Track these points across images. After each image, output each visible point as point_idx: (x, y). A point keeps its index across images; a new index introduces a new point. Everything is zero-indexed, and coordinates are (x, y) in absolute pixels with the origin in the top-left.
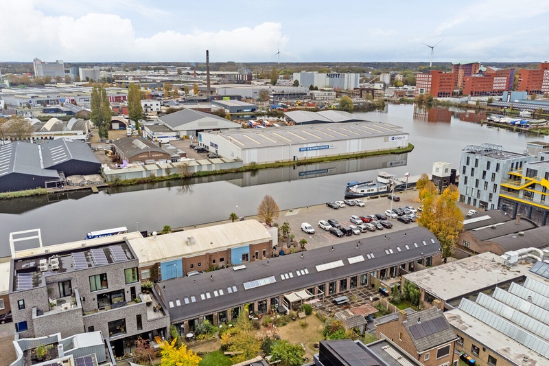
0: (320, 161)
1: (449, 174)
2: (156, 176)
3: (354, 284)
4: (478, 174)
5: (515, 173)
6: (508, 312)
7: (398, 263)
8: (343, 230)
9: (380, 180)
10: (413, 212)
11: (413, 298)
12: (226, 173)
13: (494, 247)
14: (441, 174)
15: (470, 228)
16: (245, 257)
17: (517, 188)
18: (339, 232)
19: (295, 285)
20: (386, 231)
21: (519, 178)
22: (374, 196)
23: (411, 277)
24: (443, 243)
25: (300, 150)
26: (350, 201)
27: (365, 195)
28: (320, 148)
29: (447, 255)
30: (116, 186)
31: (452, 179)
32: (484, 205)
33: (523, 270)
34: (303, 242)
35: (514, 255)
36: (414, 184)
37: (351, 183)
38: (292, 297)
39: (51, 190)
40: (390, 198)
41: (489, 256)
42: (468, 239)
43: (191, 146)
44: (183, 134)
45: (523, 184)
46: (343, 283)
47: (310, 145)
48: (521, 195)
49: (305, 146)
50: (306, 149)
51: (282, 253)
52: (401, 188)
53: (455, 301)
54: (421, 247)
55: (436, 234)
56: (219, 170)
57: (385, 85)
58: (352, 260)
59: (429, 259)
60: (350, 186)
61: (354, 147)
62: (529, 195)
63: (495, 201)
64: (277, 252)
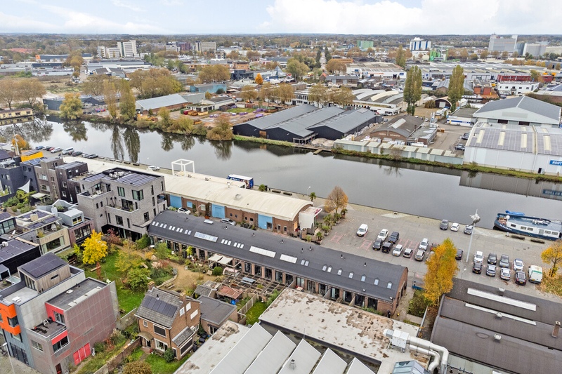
2: (372, 152)
12: (439, 166)
16: (270, 225)
25: (551, 162)
39: (294, 145)
49: (561, 159)
56: (433, 161)
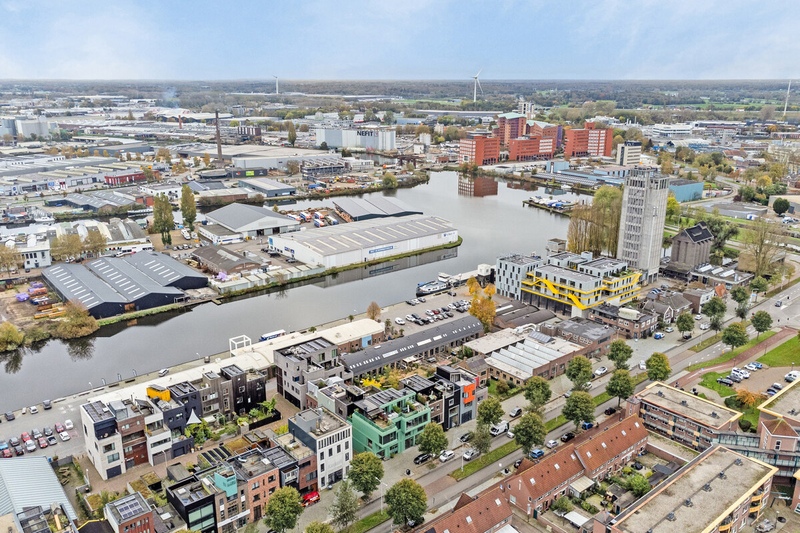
0: (387, 260)
1: (489, 273)
2: (258, 285)
3: (437, 352)
4: (508, 275)
5: (530, 274)
6: (513, 356)
7: (460, 338)
8: (423, 321)
9: (440, 279)
10: (466, 304)
11: (470, 354)
13: (512, 325)
14: (484, 274)
15: (499, 314)
16: (369, 342)
17: (531, 284)
18: (421, 323)
19: (408, 353)
20: (450, 320)
21: (531, 277)
22: (437, 293)
23: (467, 344)
24: (484, 324)
25: (370, 253)
26: (422, 298)
27: (432, 293)
28: (386, 249)
29: (487, 331)
30: (229, 297)
31: (491, 278)
32: (512, 295)
33: (525, 336)
34: (402, 331)
35: (521, 329)
36: (465, 281)
37: (421, 283)
38: (408, 360)
40: (449, 294)
41: (509, 330)
42: (499, 321)
43: (263, 250)
44: (245, 235)
45: (535, 282)
46: (432, 351)
47: (377, 248)
48: (534, 288)
49: (374, 248)
50: (375, 251)
51: (390, 338)
52: (457, 284)
53: (489, 354)
54: (472, 328)
55: (480, 319)
56: (307, 275)
57: (425, 147)
58: (435, 339)
59: (477, 334)
60: (420, 286)
61: (414, 245)
62: (538, 288)
63: (519, 293)
64: (387, 338)
